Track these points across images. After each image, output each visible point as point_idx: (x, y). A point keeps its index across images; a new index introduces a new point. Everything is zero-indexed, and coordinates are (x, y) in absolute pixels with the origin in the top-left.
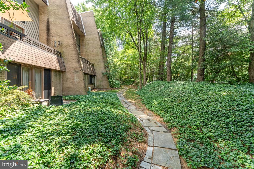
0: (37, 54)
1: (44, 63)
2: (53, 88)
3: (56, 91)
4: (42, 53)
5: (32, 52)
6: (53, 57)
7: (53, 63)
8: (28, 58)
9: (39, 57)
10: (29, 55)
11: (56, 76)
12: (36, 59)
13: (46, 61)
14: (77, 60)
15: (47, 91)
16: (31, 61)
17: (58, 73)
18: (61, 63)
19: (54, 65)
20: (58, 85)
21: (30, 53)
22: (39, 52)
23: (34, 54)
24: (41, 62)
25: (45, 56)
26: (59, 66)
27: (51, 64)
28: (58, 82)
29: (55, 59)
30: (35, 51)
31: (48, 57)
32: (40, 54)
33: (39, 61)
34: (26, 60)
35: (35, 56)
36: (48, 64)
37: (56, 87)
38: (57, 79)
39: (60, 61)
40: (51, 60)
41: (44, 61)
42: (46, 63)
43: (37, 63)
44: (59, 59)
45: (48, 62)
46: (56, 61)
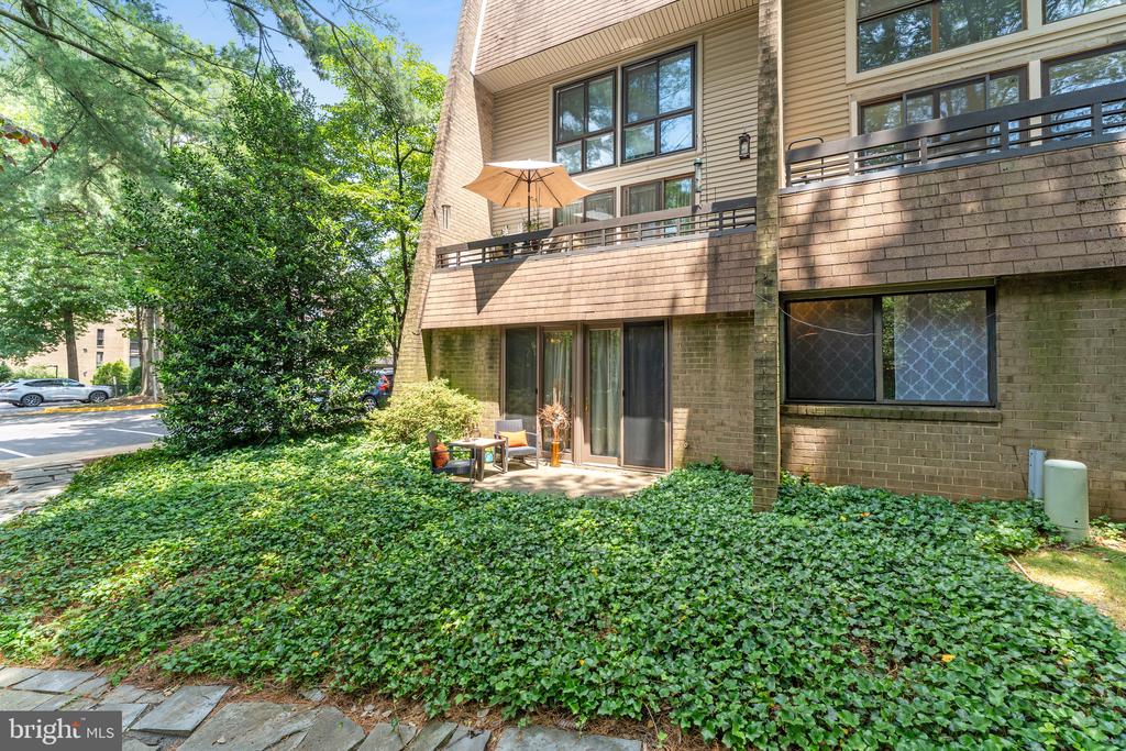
0: (579, 273)
1: (601, 300)
2: (680, 416)
3: (699, 433)
5: (560, 275)
6: (668, 256)
7: (657, 288)
8: (534, 305)
9: (580, 287)
10: (547, 290)
12: (567, 295)
13: (611, 291)
15: (642, 423)
16: (542, 311)
17: (720, 332)
18: (733, 265)
19: (658, 296)
20: (726, 401)
21: (552, 283)
22: (591, 265)
23: (567, 281)
24: (583, 301)
25: (619, 268)
26: (704, 292)
27: (642, 297)
28: (722, 380)
29: (681, 262)
30: (574, 266)
31: (634, 267)
32: (594, 272)
33: (573, 302)
34: (527, 312)
35: (564, 288)
36: (619, 298)
37: (706, 412)
38: (713, 366)
39: (724, 257)
40: (651, 273)
41: (600, 293)
42: (607, 299)
43: (564, 310)
44: (722, 250)
45: (621, 291)
46: (688, 269)
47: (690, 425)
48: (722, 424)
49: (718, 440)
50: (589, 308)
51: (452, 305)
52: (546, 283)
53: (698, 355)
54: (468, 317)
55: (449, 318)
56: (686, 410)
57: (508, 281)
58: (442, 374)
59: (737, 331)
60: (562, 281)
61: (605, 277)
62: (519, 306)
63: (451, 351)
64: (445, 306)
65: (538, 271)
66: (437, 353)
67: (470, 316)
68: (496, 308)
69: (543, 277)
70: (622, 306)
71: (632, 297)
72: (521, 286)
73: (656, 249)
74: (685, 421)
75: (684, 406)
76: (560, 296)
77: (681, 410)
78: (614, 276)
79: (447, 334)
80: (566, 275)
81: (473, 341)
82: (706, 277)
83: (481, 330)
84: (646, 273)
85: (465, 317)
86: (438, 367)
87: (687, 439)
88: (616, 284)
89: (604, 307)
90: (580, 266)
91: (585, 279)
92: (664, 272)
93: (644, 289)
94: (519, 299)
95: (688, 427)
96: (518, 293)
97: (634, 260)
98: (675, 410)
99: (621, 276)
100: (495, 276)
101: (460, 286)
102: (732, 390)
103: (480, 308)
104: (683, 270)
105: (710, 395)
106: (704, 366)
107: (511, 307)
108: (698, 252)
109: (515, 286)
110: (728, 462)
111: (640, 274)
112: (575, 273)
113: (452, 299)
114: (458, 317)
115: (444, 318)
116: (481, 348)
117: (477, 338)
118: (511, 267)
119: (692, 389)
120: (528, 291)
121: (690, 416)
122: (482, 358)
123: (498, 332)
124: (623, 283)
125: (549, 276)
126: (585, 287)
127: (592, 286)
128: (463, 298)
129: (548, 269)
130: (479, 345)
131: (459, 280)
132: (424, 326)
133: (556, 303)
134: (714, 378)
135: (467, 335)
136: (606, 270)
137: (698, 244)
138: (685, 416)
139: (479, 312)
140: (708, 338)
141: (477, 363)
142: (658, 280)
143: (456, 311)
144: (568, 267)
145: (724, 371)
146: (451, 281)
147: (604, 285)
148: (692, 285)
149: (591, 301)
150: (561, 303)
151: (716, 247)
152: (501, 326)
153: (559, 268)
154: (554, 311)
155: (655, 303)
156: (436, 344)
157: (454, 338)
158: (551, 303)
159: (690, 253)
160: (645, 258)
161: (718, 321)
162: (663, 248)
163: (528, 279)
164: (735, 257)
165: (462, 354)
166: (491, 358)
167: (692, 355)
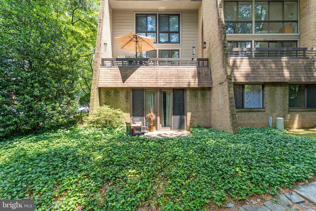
0: (160, 73)
1: (168, 82)
2: (189, 115)
3: (194, 119)
4: (167, 71)
5: (153, 73)
6: (186, 71)
7: (184, 79)
8: (146, 81)
9: (161, 77)
10: (149, 77)
11: (196, 96)
12: (156, 79)
13: (171, 79)
14: (222, 61)
16: (149, 84)
17: (199, 92)
18: (203, 75)
19: (185, 82)
20: (201, 110)
21: (150, 75)
22: (163, 71)
23: (156, 75)
24: (162, 81)
25: (172, 73)
26: (197, 81)
27: (180, 81)
28: (200, 105)
29: (190, 73)
30: (158, 71)
31: (177, 73)
32: (165, 73)
33: (159, 81)
34: (143, 84)
35: (155, 77)
36: (174, 81)
37: (196, 113)
38: (198, 101)
39: (201, 73)
40: (182, 75)
41: (167, 79)
42: (170, 81)
43: (156, 84)
44: (200, 71)
45: (174, 79)
46: (192, 75)
47: (192, 117)
48: (200, 116)
49: (199, 120)
50: (164, 84)
51: (111, 79)
52: (149, 75)
53: (194, 98)
54: (119, 84)
55: (110, 84)
56: (191, 113)
57: (134, 73)
58: (106, 104)
59: (203, 92)
60: (154, 75)
61: (168, 75)
62: (139, 81)
63: (109, 96)
64: (108, 79)
65: (145, 71)
66: (103, 96)
67: (120, 84)
68: (130, 81)
69: (147, 73)
70: (175, 84)
71: (177, 81)
72: (139, 75)
73: (183, 69)
74: (190, 116)
75: (190, 112)
76: (154, 79)
77: (189, 113)
78: (172, 75)
79: (108, 90)
80: (155, 73)
81: (119, 92)
82: (197, 77)
83: (122, 89)
84: (181, 75)
85: (117, 84)
86: (103, 101)
87: (191, 120)
88: (172, 77)
89: (169, 84)
90: (160, 71)
91: (162, 75)
92: (186, 75)
93: (181, 79)
94: (139, 79)
95: (191, 117)
96: (139, 77)
97: (176, 71)
98: (188, 113)
99: (173, 75)
100: (128, 71)
101: (114, 73)
102: (202, 107)
103: (124, 81)
104: (191, 75)
105: (197, 109)
106: (195, 101)
107: (136, 82)
108: (194, 71)
109: (137, 75)
110: (201, 126)
111: (179, 75)
112: (158, 73)
113: (111, 77)
114: (114, 84)
115: (108, 84)
116: (122, 95)
117: (121, 91)
118: (135, 69)
119: (192, 107)
120: (142, 77)
121: (191, 114)
122: (123, 98)
123: (129, 90)
124: (174, 77)
125: (149, 73)
126: (162, 77)
127: (164, 77)
128: (116, 77)
129: (149, 71)
130: (121, 94)
131: (114, 71)
132: (99, 86)
133: (153, 81)
134: (198, 104)
135: (116, 90)
136: (168, 73)
137: (194, 69)
138: (190, 114)
139: (123, 83)
140: (196, 94)
141: (121, 100)
142: (184, 77)
143: (113, 81)
144: (156, 71)
145: (200, 102)
146: (110, 71)
147: (168, 77)
148: (194, 79)
149: (165, 82)
150: (155, 81)
151: (199, 70)
152: (130, 88)
153: (153, 71)
154: (153, 84)
155: (184, 84)
156: (102, 93)
157: (110, 91)
158: (151, 81)
159: (192, 71)
160: (180, 71)
161: (199, 89)
162: (185, 69)
163: (142, 73)
164: (204, 73)
165: (114, 97)
166: (127, 98)
167: (192, 98)
